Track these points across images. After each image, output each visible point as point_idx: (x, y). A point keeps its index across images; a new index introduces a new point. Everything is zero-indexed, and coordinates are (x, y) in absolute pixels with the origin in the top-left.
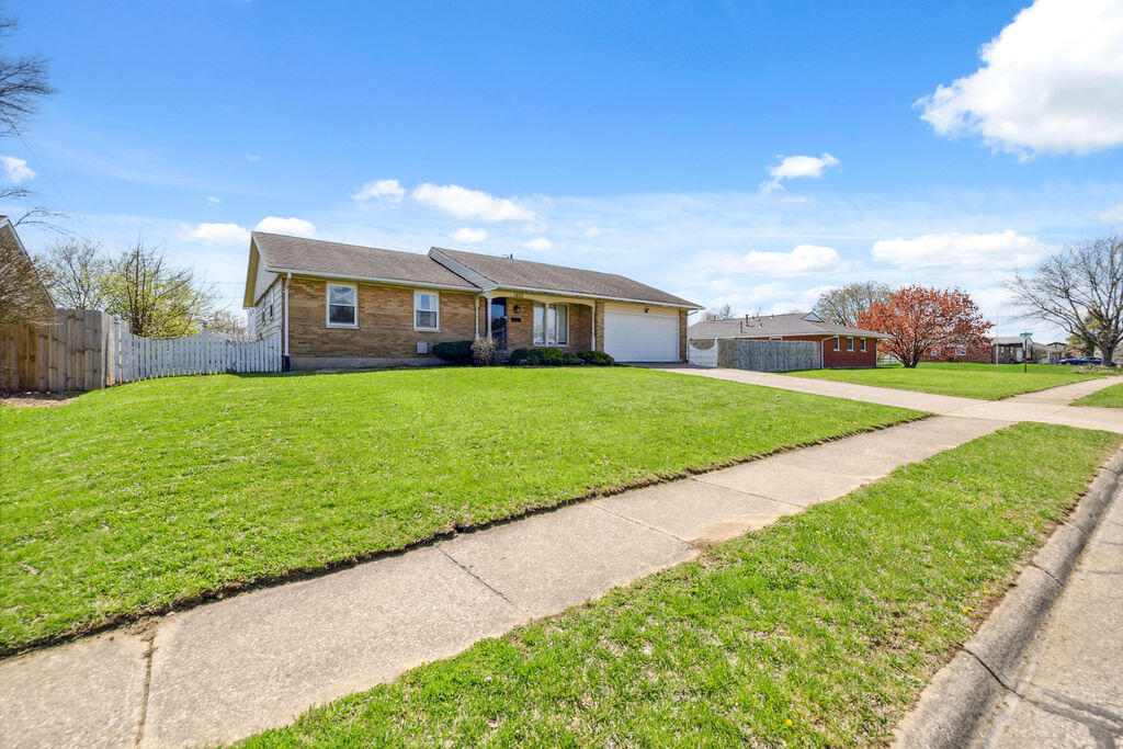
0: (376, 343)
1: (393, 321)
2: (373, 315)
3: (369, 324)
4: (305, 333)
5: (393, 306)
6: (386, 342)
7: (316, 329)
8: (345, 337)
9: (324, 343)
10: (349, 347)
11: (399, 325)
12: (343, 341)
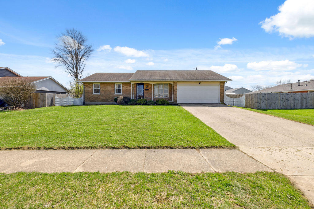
0: (104, 98)
2: (104, 91)
3: (103, 93)
4: (88, 96)
5: (109, 88)
6: (107, 98)
7: (91, 95)
8: (97, 97)
9: (92, 98)
10: (98, 99)
11: (110, 93)
12: (97, 98)
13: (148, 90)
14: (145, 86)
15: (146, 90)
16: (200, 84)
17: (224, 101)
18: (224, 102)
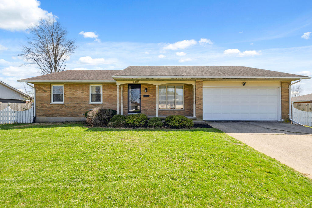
0: (71, 110)
1: (79, 100)
2: (70, 98)
3: (69, 102)
4: (42, 107)
5: (79, 93)
6: (76, 110)
7: (46, 105)
8: (58, 108)
9: (50, 111)
10: (60, 112)
11: (81, 101)
12: (57, 110)
13: (148, 96)
14: (143, 89)
15: (145, 96)
16: (244, 85)
17: (290, 116)
18: (291, 119)
